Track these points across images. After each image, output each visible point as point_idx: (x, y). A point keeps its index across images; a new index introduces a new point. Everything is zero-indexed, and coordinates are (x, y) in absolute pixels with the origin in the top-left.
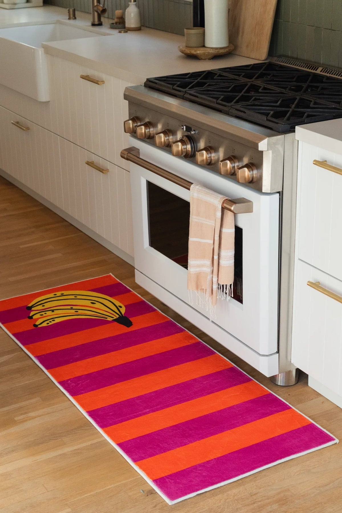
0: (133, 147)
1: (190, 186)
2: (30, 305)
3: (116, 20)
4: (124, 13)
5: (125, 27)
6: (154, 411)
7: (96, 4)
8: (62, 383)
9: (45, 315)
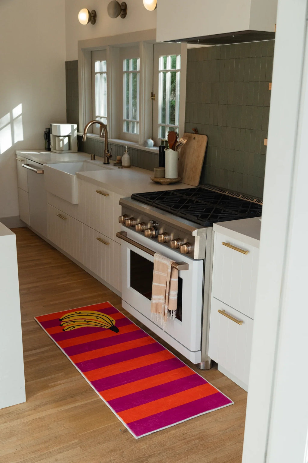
0: (123, 231)
1: (154, 254)
2: (61, 318)
3: (117, 162)
4: (121, 158)
5: (121, 165)
6: (129, 382)
7: (106, 152)
8: (77, 364)
9: (69, 324)
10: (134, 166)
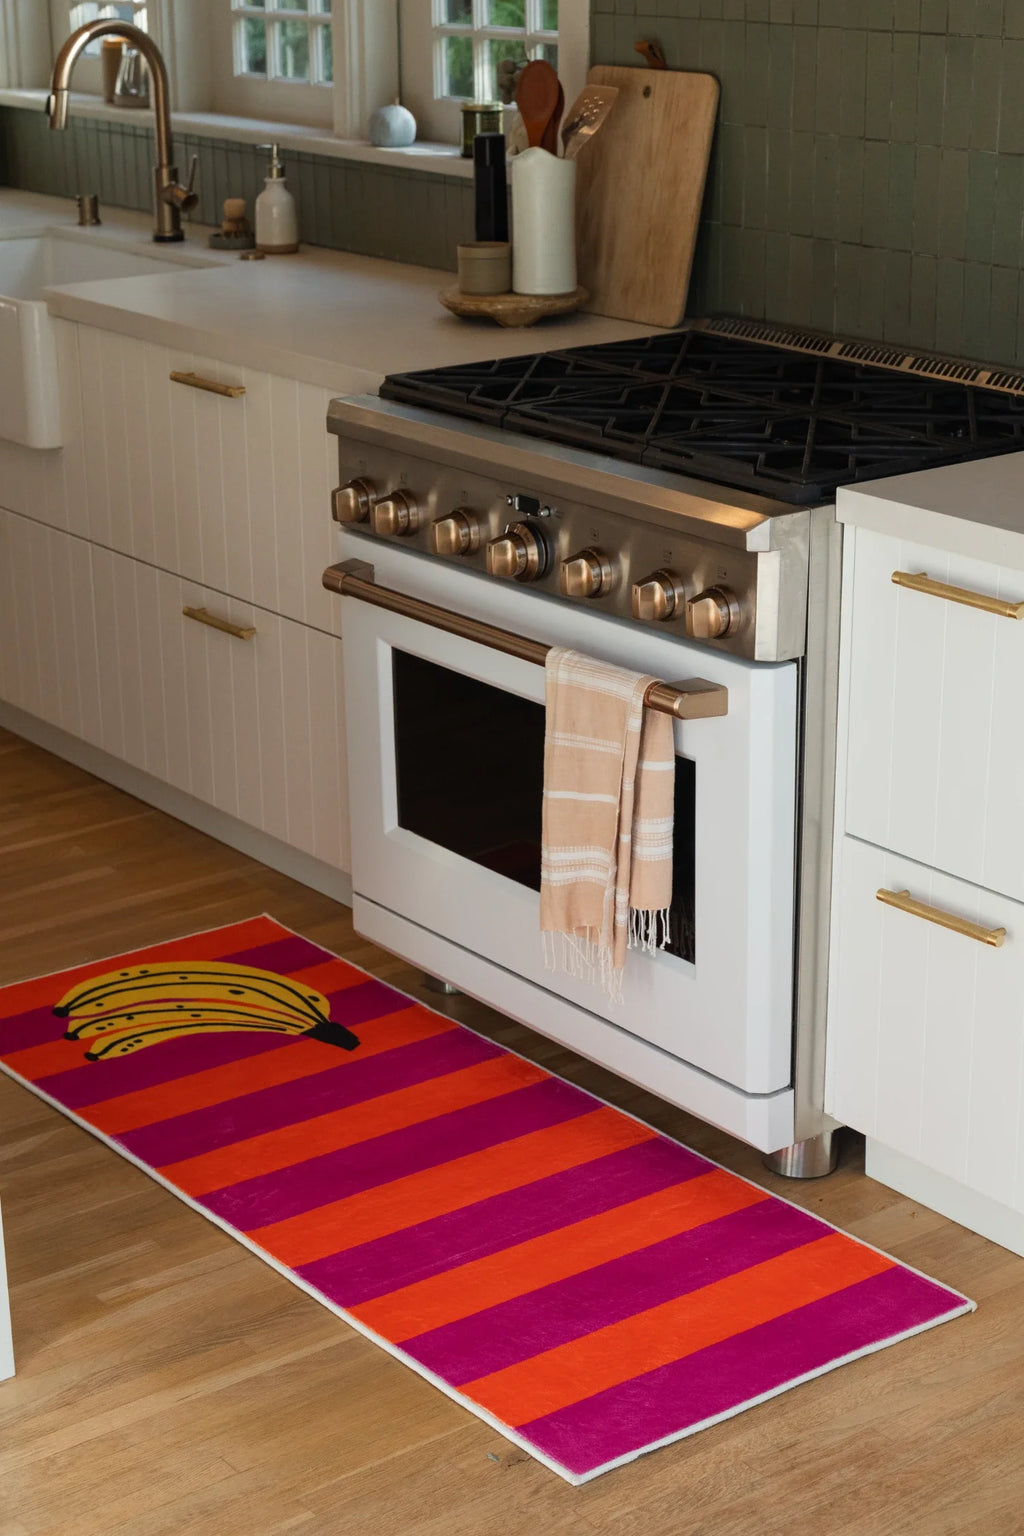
0: (355, 560)
2: (62, 1004)
3: (229, 226)
4: (250, 207)
5: (255, 245)
7: (166, 183)
8: (205, 1200)
9: (110, 1028)
10: (312, 244)
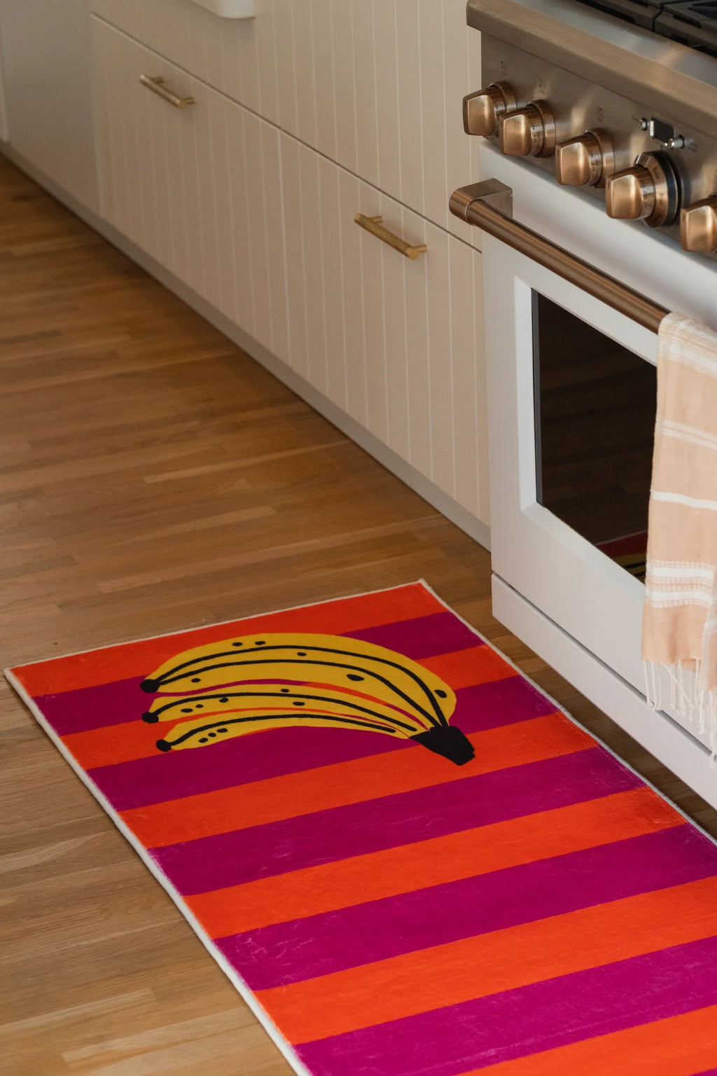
0: (494, 180)
1: (659, 321)
2: (154, 676)
6: (512, 1056)
8: (224, 944)
9: (197, 711)
